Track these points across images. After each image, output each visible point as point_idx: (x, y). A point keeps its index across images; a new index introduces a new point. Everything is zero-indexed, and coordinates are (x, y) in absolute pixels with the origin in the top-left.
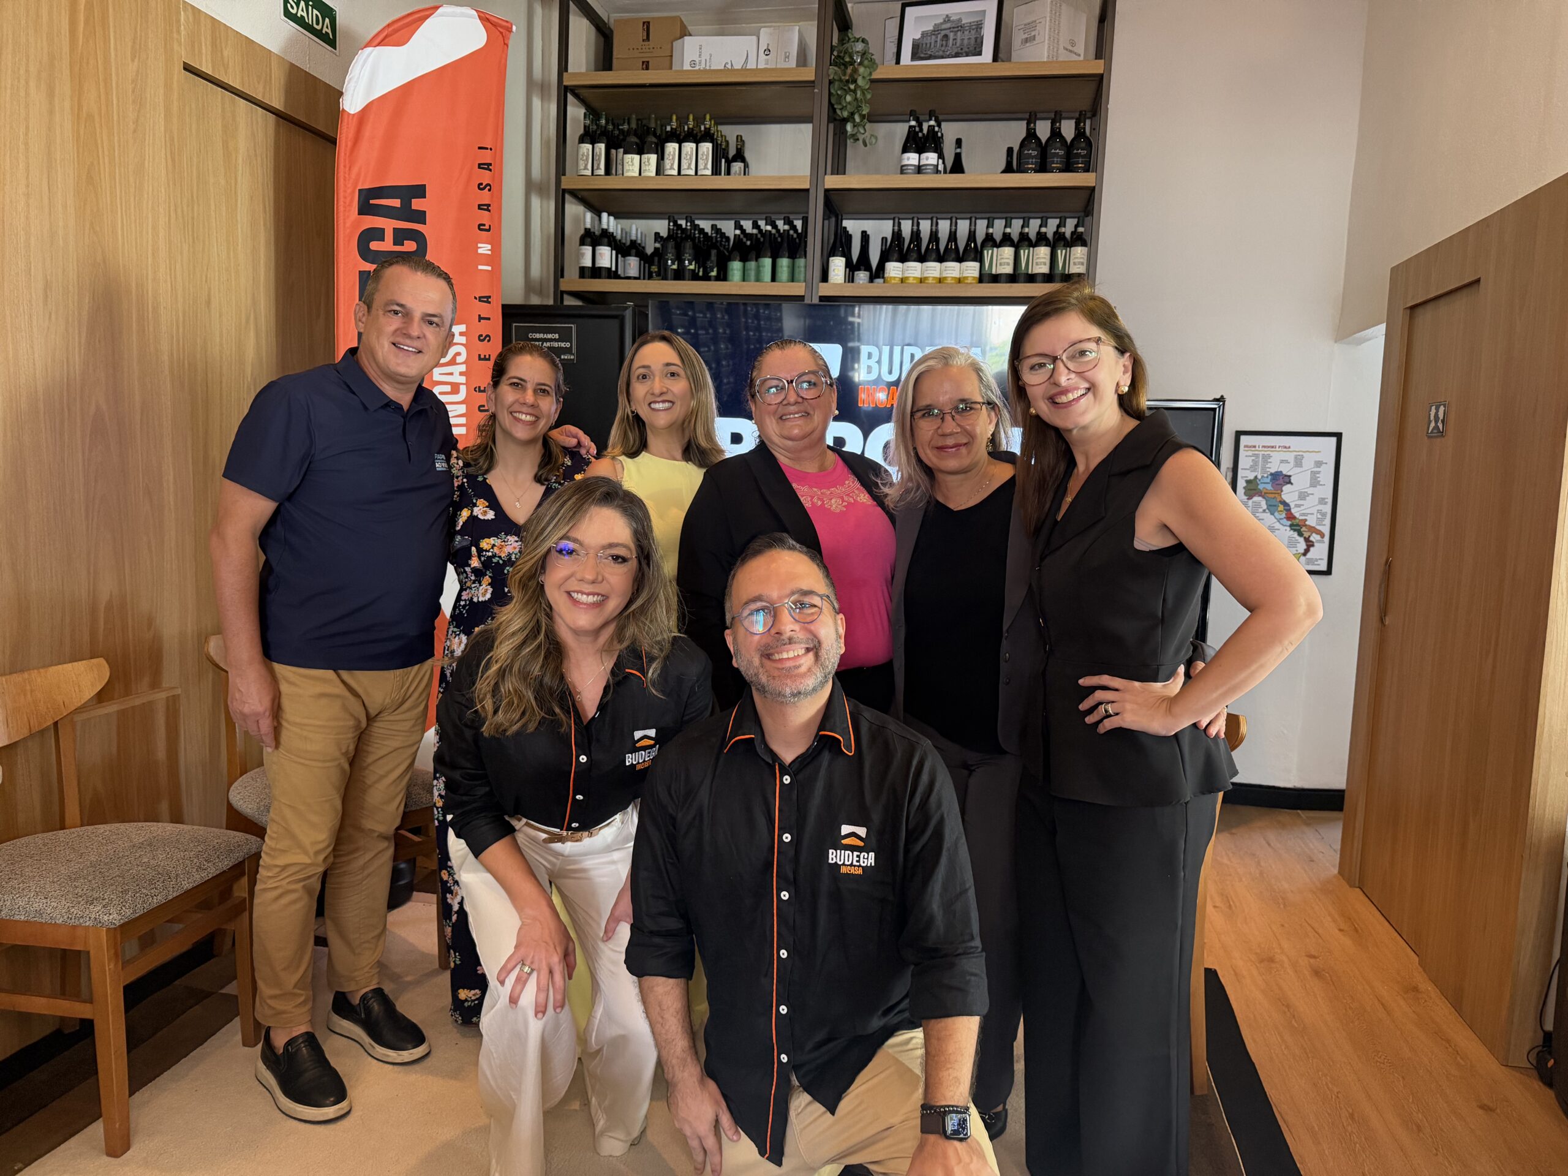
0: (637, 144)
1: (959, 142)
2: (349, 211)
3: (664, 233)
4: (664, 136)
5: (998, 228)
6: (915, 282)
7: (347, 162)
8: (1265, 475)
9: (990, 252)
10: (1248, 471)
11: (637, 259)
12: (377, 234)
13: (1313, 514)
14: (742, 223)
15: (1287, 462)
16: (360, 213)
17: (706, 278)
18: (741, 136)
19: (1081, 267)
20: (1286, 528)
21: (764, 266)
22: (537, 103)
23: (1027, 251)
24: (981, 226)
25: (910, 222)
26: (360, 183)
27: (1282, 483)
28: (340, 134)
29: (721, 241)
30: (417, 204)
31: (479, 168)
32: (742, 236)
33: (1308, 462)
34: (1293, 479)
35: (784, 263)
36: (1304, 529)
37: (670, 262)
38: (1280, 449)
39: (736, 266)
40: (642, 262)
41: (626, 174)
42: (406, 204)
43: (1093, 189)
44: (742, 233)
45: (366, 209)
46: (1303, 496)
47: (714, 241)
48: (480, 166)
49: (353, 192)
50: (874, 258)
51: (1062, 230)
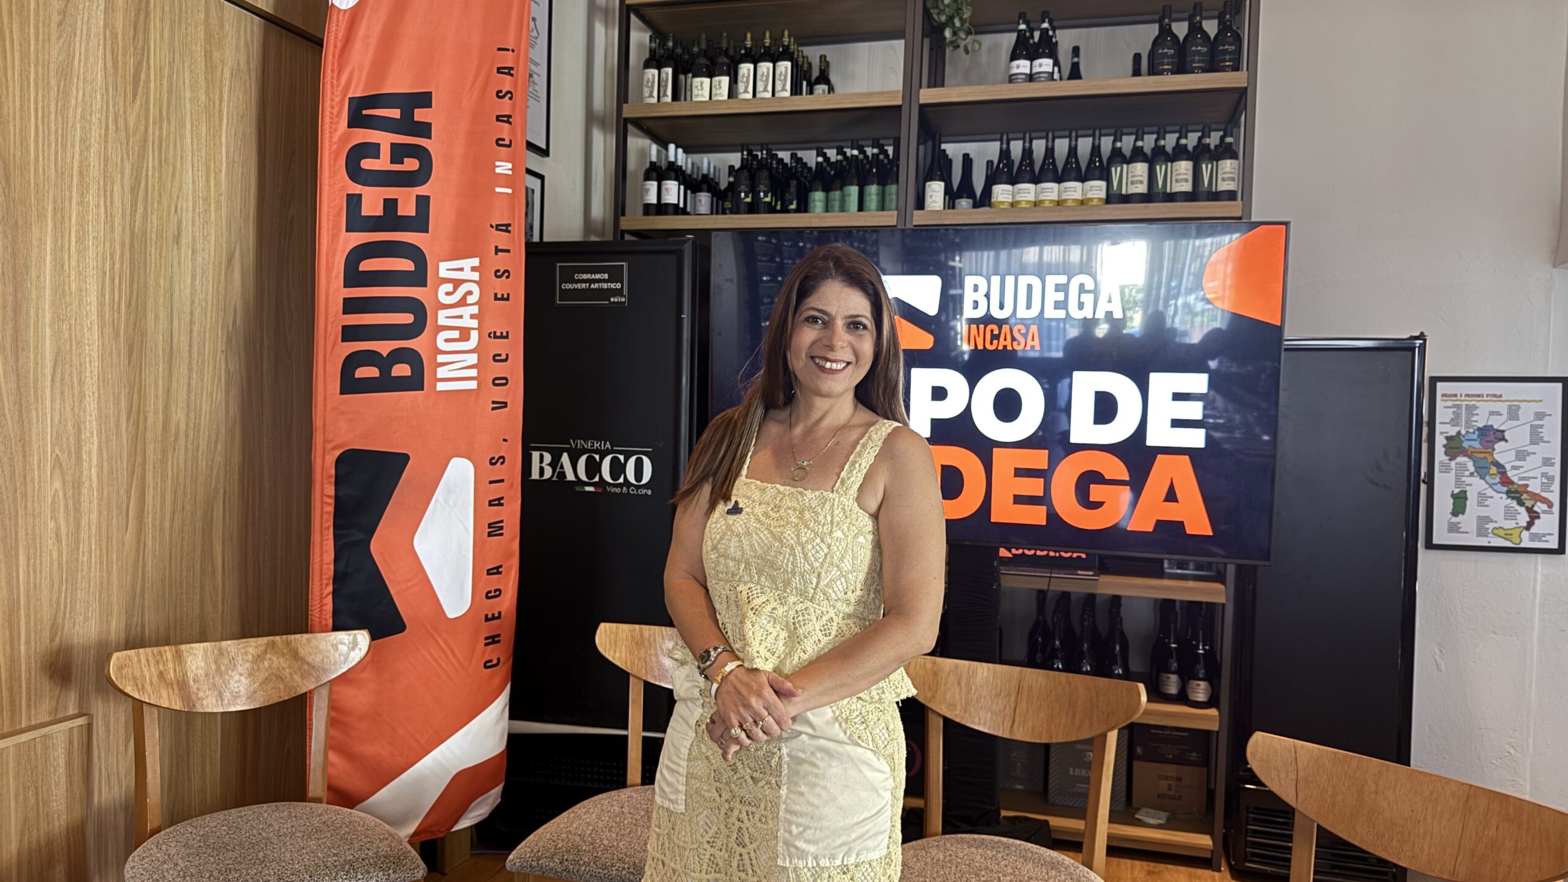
0: (707, 66)
1: (1076, 51)
2: (337, 123)
3: (737, 165)
4: (738, 57)
5: (1127, 143)
6: (1028, 206)
7: (336, 66)
8: (1471, 430)
9: (1119, 169)
10: (1449, 426)
11: (709, 194)
12: (372, 150)
13: (1536, 478)
14: (825, 151)
15: (1498, 414)
16: (351, 125)
17: (785, 210)
18: (825, 57)
19: (1232, 183)
20: (1501, 495)
21: (849, 195)
22: (599, 29)
23: (1164, 167)
24: (1106, 143)
25: (1021, 143)
26: (351, 91)
27: (1493, 439)
28: (328, 33)
29: (802, 172)
30: (420, 115)
31: (498, 72)
32: (825, 164)
33: (1527, 413)
34: (1507, 435)
35: (873, 189)
36: (1525, 496)
37: (743, 194)
38: (1489, 398)
39: (818, 197)
40: (715, 199)
41: (694, 99)
42: (407, 114)
43: (1243, 92)
44: (825, 160)
45: (357, 120)
46: (1521, 455)
47: (794, 171)
48: (499, 70)
49: (343, 100)
50: (978, 182)
51: (1207, 141)
